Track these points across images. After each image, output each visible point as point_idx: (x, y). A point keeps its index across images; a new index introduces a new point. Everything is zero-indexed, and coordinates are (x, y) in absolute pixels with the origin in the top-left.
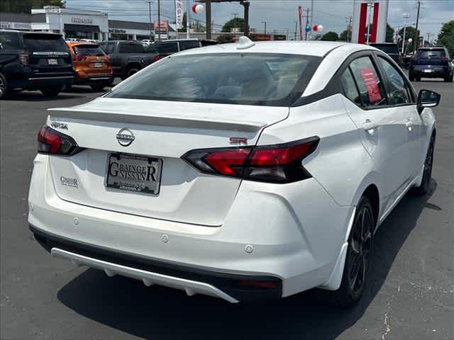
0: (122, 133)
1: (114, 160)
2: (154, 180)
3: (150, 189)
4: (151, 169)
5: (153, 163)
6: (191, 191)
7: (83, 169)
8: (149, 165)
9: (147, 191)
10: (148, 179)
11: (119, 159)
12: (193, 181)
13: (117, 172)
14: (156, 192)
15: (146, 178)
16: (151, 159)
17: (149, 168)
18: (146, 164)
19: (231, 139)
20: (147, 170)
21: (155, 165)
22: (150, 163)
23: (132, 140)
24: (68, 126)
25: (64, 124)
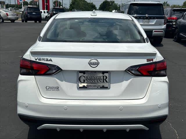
0: (91, 61)
1: (81, 74)
2: (107, 82)
4: (105, 77)
5: (105, 74)
6: (129, 85)
7: (62, 81)
8: (103, 75)
9: (103, 88)
11: (84, 74)
13: (84, 80)
14: (109, 87)
15: (102, 81)
16: (104, 72)
17: (103, 76)
18: (101, 75)
19: (147, 60)
20: (102, 78)
21: (106, 74)
22: (103, 74)
23: (98, 64)
24: (52, 60)
25: (49, 58)
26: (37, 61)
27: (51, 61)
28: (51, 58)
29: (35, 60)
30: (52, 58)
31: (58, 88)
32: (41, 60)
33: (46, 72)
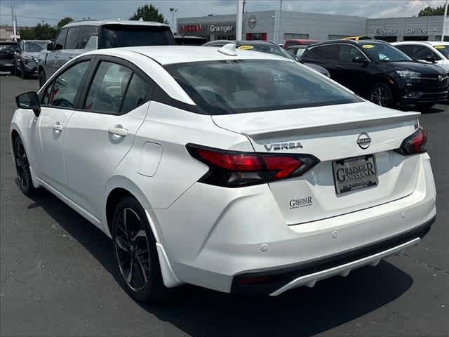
0: (361, 138)
2: (373, 173)
3: (373, 182)
4: (369, 165)
6: (402, 173)
8: (367, 162)
10: (369, 174)
11: (342, 164)
12: (401, 165)
13: (344, 176)
15: (367, 174)
16: (367, 157)
17: (367, 164)
18: (365, 162)
19: (415, 126)
20: (366, 167)
21: (370, 160)
22: (367, 160)
23: (370, 142)
24: (301, 144)
25: (296, 143)
26: (272, 151)
27: (301, 147)
28: (298, 141)
29: (266, 151)
30: (302, 142)
31: (309, 200)
32: (279, 149)
33: (294, 171)
